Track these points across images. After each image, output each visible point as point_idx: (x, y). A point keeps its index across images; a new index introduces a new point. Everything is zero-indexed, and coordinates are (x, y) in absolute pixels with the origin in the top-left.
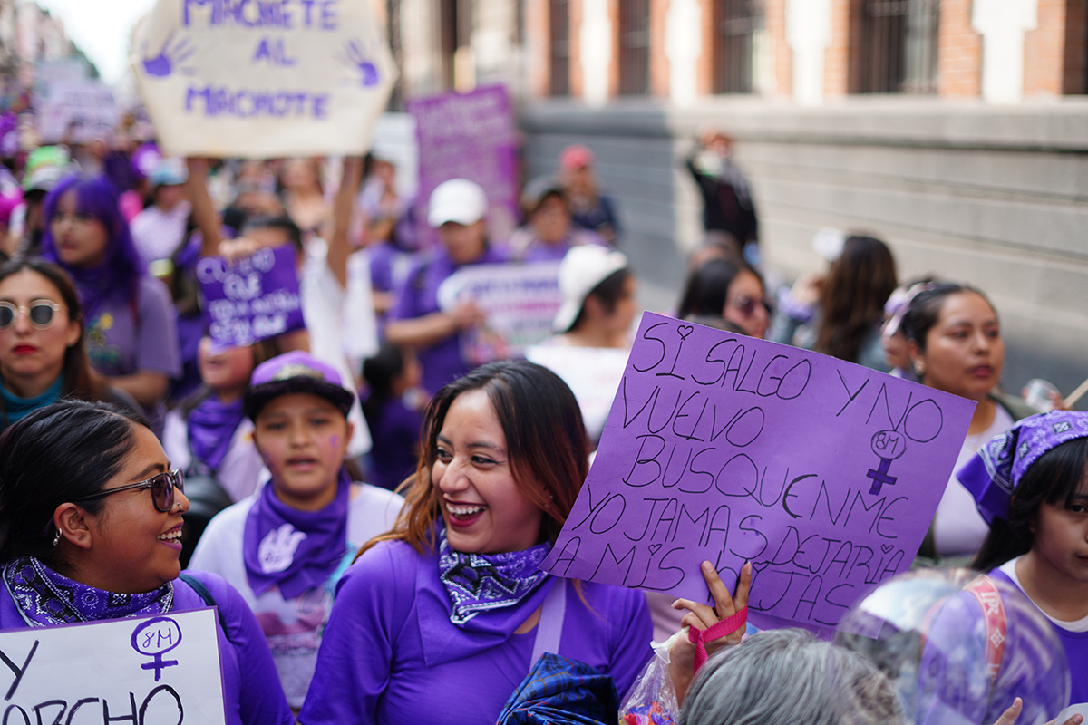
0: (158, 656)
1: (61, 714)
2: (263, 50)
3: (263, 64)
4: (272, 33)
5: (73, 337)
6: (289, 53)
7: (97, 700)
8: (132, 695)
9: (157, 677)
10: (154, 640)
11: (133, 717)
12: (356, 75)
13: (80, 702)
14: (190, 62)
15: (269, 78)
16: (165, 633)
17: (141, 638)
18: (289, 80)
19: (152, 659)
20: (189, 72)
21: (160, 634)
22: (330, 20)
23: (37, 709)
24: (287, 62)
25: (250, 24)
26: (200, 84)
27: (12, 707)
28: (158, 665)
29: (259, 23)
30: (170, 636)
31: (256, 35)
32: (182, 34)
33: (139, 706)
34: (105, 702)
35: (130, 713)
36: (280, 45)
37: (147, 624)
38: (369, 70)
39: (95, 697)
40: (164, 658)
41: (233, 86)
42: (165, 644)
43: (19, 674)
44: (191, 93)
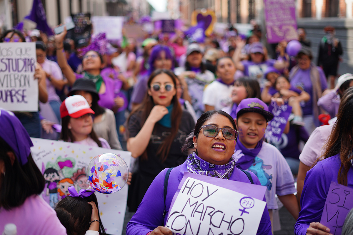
0: (245, 208)
1: (212, 212)
7: (222, 213)
8: (232, 216)
9: (241, 215)
10: (246, 203)
11: (230, 223)
13: (218, 211)
16: (250, 203)
17: (243, 201)
19: (242, 209)
21: (248, 203)
23: (207, 207)
27: (202, 204)
28: (243, 211)
30: (251, 204)
33: (232, 221)
34: (224, 215)
35: (229, 222)
37: (247, 197)
39: (223, 211)
40: (246, 210)
42: (248, 206)
43: (209, 196)
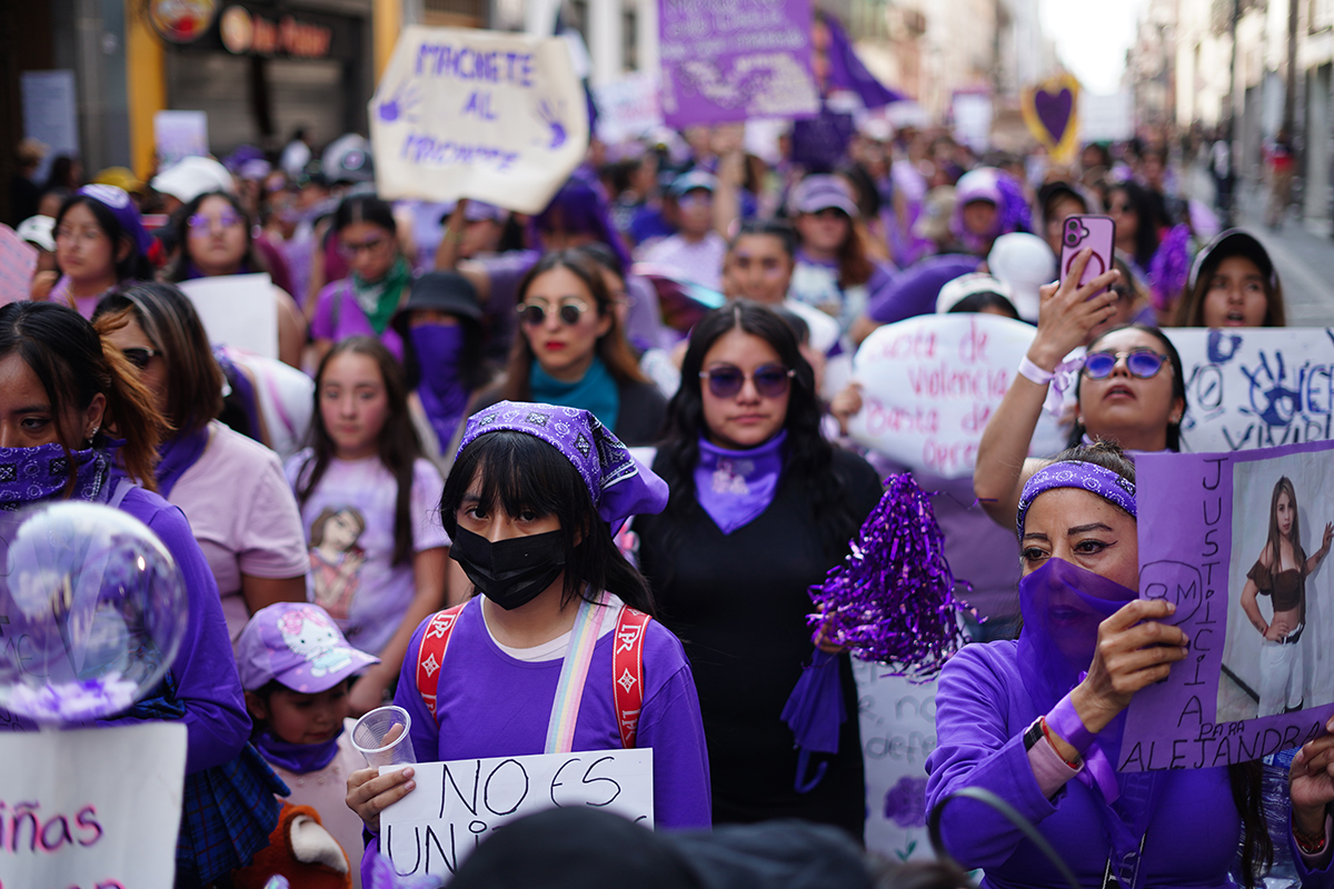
2: (472, 103)
3: (471, 118)
4: (483, 86)
5: (603, 328)
6: (493, 108)
12: (547, 135)
14: (416, 110)
15: (473, 130)
18: (487, 134)
20: (412, 119)
22: (530, 77)
24: (490, 117)
25: (464, 75)
26: (419, 131)
29: (472, 76)
31: (468, 87)
32: (414, 82)
36: (488, 98)
38: (559, 132)
41: (442, 136)
44: (410, 139)
